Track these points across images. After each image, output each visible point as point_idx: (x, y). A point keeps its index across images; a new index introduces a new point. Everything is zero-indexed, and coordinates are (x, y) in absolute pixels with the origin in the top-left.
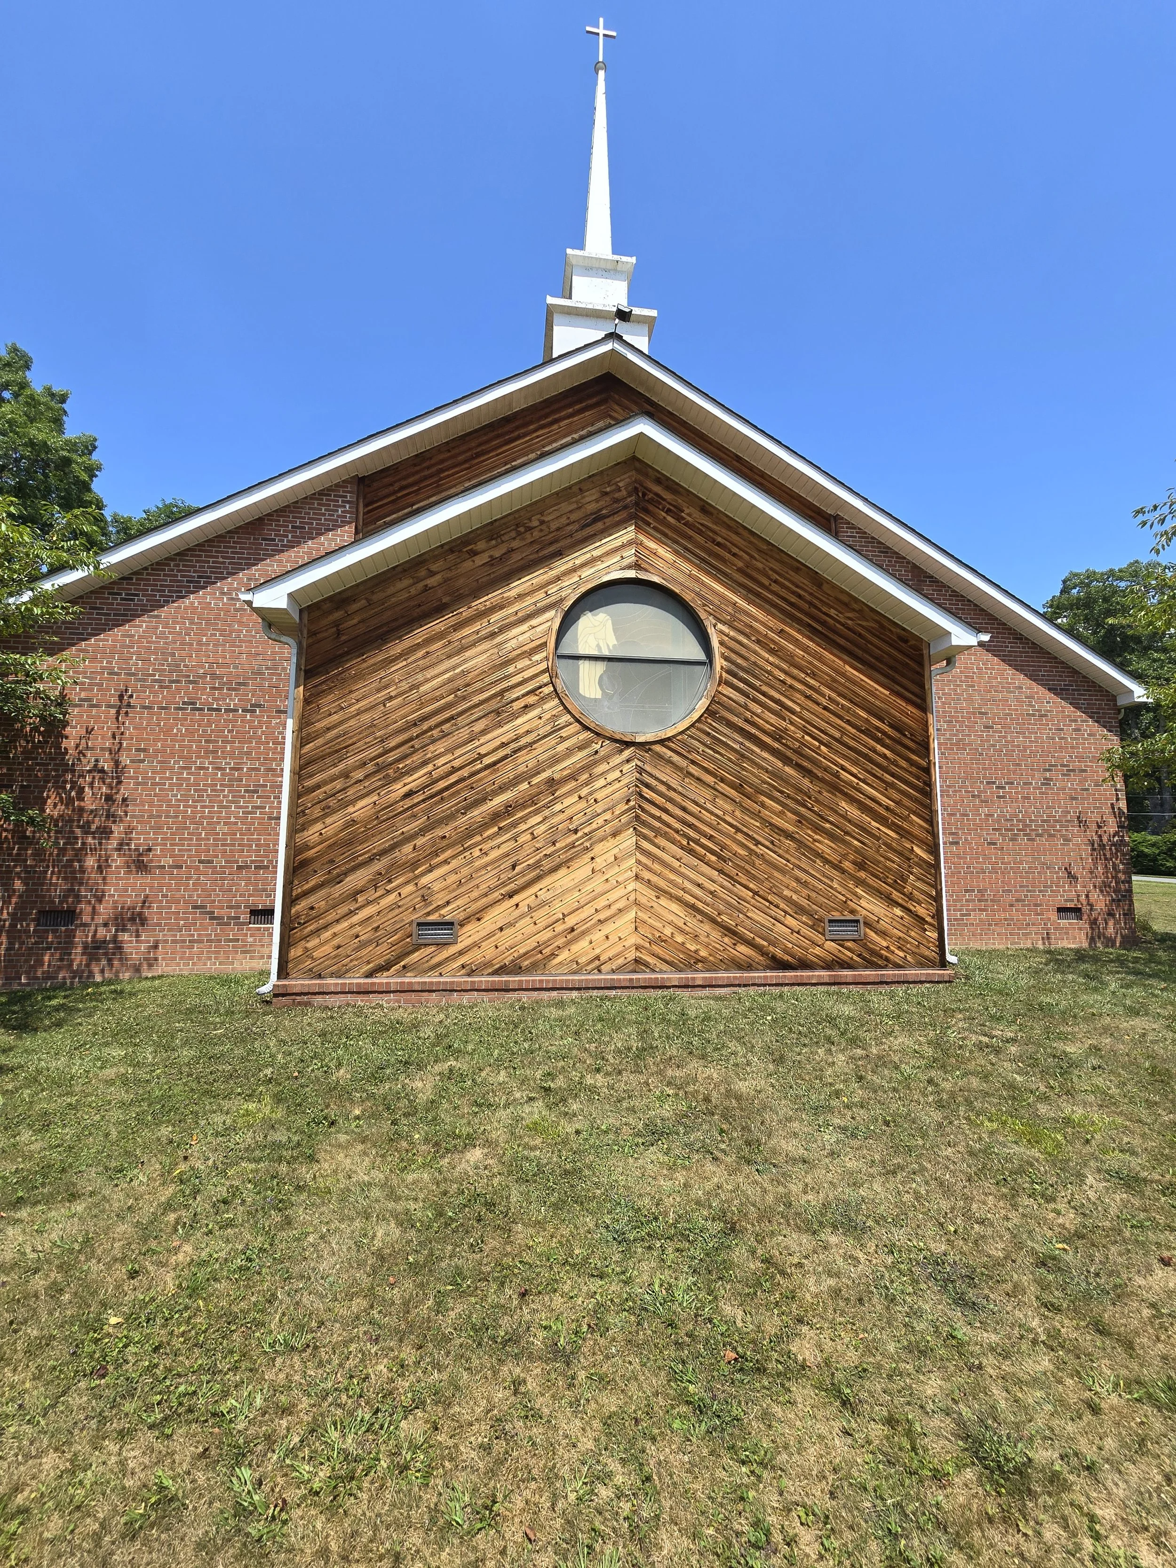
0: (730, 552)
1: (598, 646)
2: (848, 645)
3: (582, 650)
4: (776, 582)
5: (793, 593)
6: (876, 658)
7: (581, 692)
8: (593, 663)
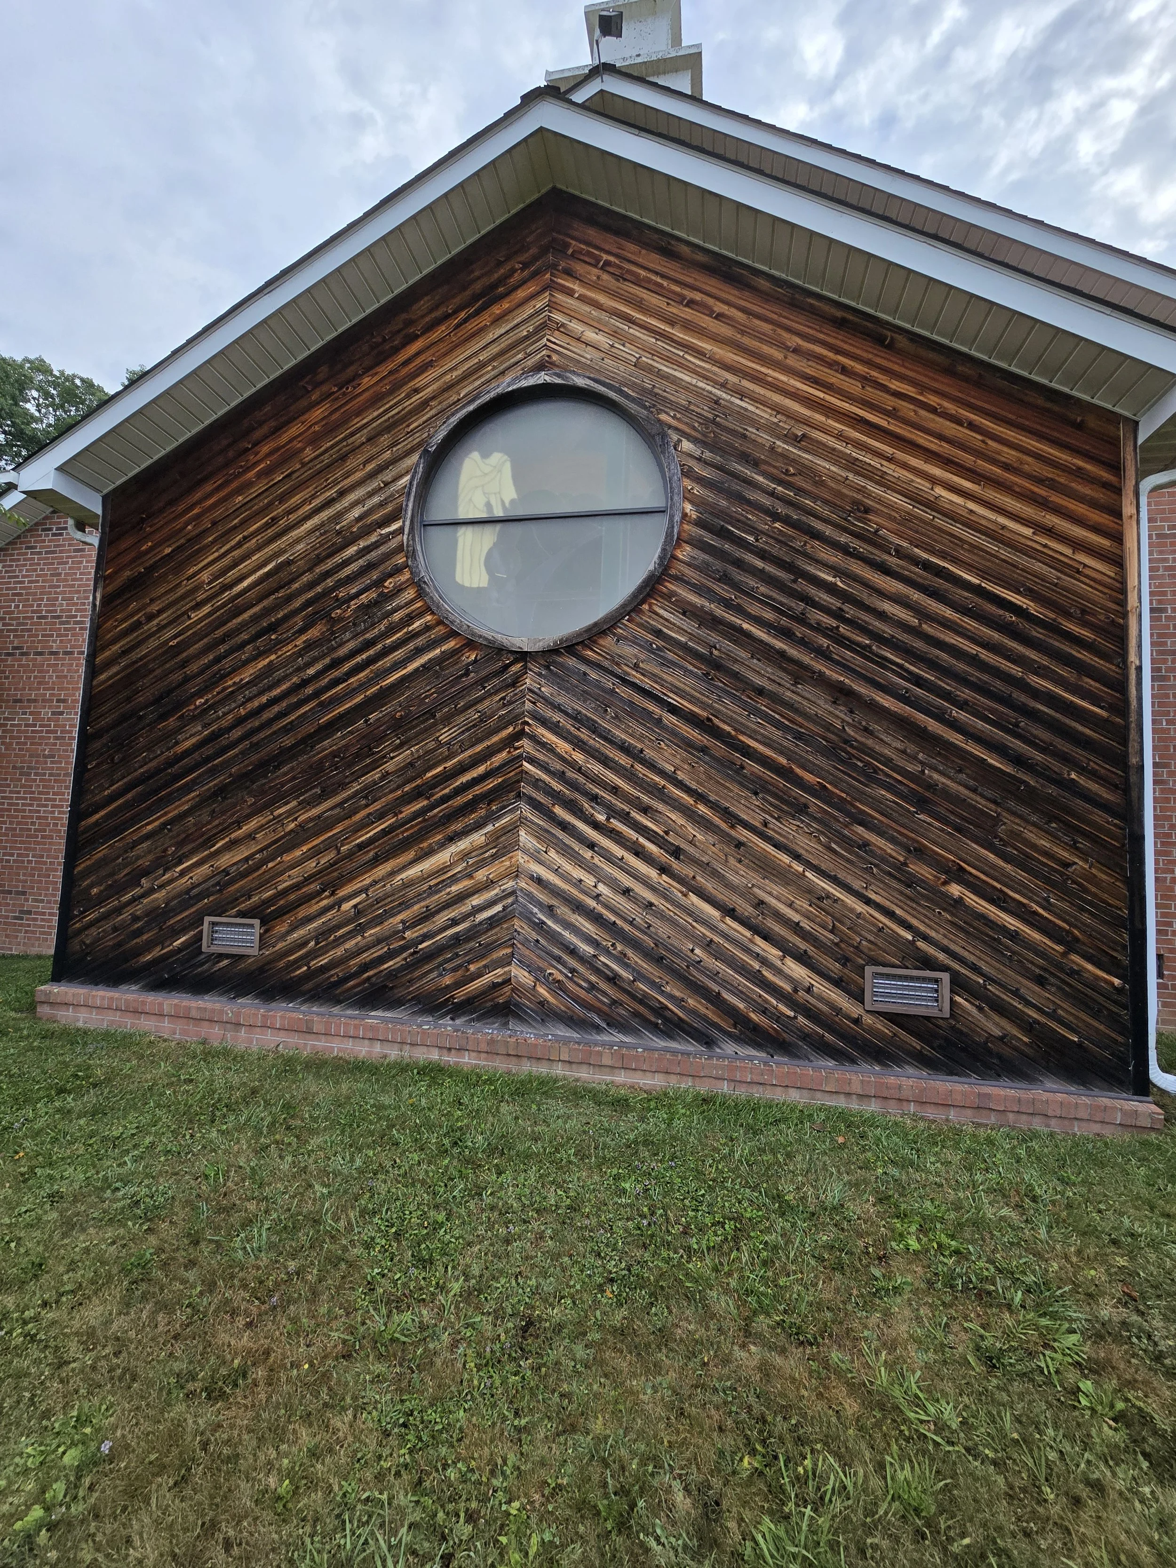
0: (710, 313)
1: (488, 505)
2: (945, 449)
3: (464, 513)
4: (796, 351)
5: (831, 364)
6: (1006, 467)
7: (458, 579)
8: (477, 529)
